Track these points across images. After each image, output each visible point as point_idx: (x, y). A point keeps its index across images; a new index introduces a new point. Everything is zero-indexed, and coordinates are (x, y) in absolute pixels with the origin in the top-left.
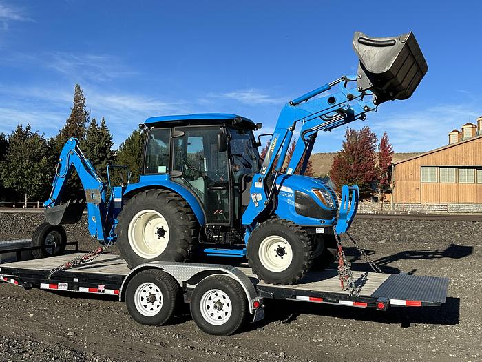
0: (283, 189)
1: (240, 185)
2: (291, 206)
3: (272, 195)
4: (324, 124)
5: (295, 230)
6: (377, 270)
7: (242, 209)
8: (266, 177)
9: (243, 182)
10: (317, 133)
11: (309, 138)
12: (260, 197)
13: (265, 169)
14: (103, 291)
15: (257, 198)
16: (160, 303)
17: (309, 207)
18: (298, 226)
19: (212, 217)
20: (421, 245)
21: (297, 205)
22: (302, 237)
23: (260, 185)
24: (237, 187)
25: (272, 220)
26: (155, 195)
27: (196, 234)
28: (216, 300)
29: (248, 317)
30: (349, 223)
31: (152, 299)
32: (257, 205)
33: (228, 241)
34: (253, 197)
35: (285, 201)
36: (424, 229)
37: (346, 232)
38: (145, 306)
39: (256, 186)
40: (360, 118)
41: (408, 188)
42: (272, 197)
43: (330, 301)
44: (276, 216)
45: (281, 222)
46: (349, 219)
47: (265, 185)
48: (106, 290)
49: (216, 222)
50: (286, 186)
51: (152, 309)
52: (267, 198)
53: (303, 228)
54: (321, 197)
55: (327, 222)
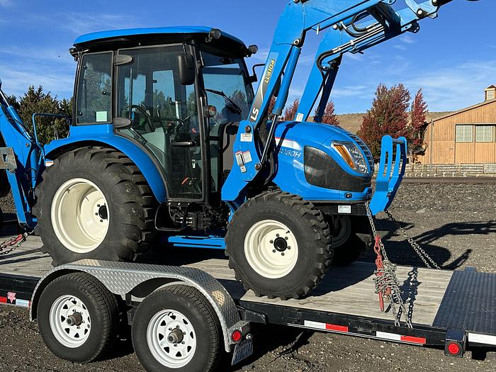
0: (286, 144)
1: (220, 139)
2: (298, 170)
3: (268, 154)
4: (352, 41)
5: (303, 211)
6: (431, 264)
7: (223, 176)
8: (259, 125)
9: (225, 135)
10: (340, 57)
11: (329, 66)
12: (248, 157)
13: (256, 113)
14: (14, 302)
15: (244, 160)
16: (88, 326)
17: (327, 172)
18: (308, 203)
19: (177, 190)
20: (470, 214)
21: (309, 170)
22: (313, 222)
23: (247, 138)
24: (216, 143)
25: (265, 195)
26: (88, 156)
27: (151, 214)
28: (173, 327)
29: (223, 357)
30: (392, 196)
31: (77, 320)
32: (243, 169)
33: (201, 227)
34: (238, 157)
35: (289, 162)
36: (472, 194)
37: (385, 210)
38: (68, 330)
39: (242, 140)
40: (408, 30)
41: (441, 148)
42: (268, 158)
43: (361, 333)
44: (275, 187)
45: (279, 197)
46: (391, 189)
47: (256, 138)
48: (17, 300)
49: (183, 196)
50: (291, 139)
51: (77, 336)
52: (260, 158)
53: (317, 205)
54: (347, 156)
55: (356, 196)
